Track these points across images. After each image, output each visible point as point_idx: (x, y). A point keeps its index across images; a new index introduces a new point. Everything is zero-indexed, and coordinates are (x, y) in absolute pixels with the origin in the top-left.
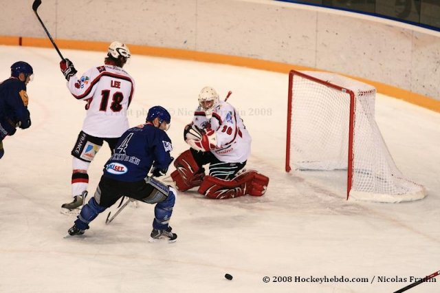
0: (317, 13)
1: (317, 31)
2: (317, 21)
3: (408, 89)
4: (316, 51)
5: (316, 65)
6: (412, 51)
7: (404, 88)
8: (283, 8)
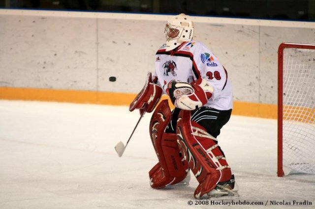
0: (97, 19)
1: (97, 43)
2: (97, 30)
3: (256, 100)
4: (98, 69)
5: (98, 86)
6: (260, 52)
7: (250, 100)
8: (43, 18)
